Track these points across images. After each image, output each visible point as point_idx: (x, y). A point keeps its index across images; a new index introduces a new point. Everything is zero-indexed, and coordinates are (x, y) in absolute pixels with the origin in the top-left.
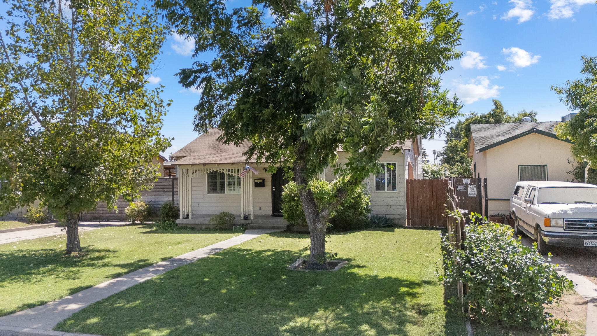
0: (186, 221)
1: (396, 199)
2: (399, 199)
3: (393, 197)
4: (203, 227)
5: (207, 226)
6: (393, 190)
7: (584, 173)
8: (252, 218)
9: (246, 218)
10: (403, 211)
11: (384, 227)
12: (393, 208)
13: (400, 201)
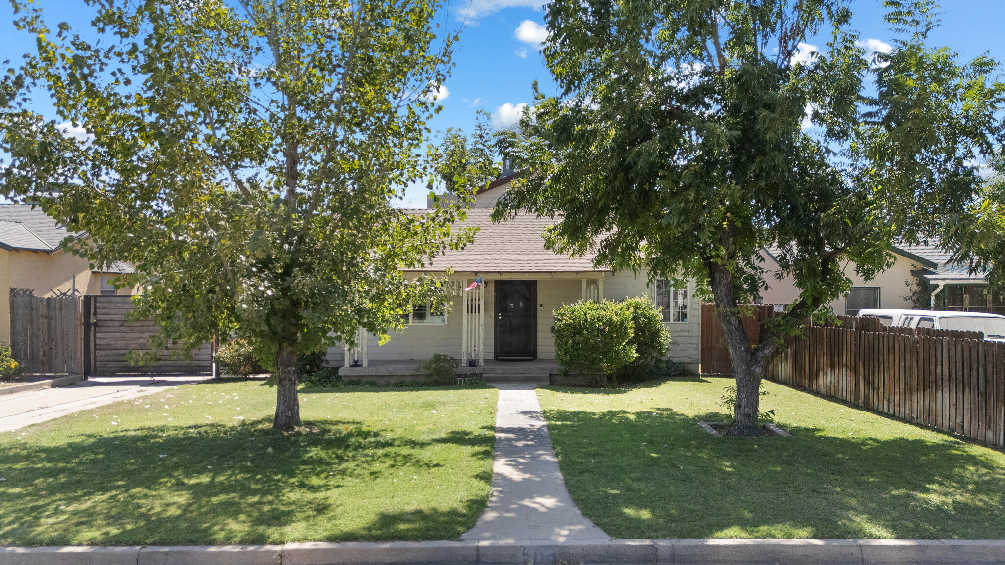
0: (357, 371)
1: (686, 334)
2: (690, 334)
3: (682, 331)
4: (392, 381)
5: (400, 379)
6: (682, 320)
7: (930, 299)
8: (482, 364)
9: (472, 363)
10: (696, 352)
11: (676, 376)
12: (682, 346)
13: (692, 337)
